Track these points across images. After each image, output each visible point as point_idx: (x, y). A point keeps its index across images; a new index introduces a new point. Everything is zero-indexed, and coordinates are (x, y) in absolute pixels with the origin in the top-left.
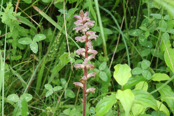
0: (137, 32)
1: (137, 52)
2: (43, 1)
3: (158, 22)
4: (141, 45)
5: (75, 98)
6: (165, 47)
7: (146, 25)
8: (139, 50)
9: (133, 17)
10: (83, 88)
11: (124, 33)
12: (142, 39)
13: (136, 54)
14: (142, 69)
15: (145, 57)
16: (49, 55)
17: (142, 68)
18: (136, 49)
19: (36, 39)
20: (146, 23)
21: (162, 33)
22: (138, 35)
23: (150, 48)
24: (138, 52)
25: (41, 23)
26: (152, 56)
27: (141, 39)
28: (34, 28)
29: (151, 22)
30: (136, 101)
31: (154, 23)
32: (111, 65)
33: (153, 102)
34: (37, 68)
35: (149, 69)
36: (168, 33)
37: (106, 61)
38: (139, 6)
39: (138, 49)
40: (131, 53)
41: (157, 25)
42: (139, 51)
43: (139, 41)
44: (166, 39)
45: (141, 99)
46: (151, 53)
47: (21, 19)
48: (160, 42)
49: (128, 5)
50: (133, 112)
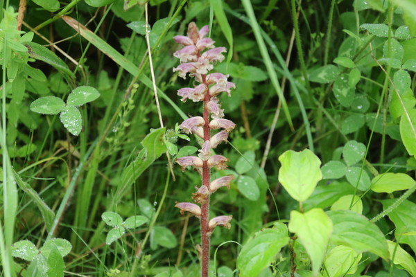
0: (328, 72)
1: (331, 125)
2: (87, 2)
3: (380, 45)
4: (339, 104)
5: (176, 249)
6: (402, 107)
7: (351, 52)
8: (335, 118)
9: (318, 34)
10: (200, 217)
11: (295, 77)
12: (341, 89)
13: (327, 130)
14: (346, 165)
15: (351, 136)
16: (109, 140)
17: (347, 162)
18: (329, 116)
19: (76, 99)
20: (350, 50)
21: (393, 71)
22: (332, 81)
23: (365, 111)
24: (334, 123)
25: (83, 59)
26: (369, 132)
27: (339, 90)
28: (68, 70)
29: (362, 47)
30: (336, 238)
31: (371, 47)
32: (265, 159)
33: (377, 240)
34: (77, 174)
35: (363, 164)
36: (406, 70)
37: (253, 150)
38: (329, 6)
39: (333, 116)
40: (315, 126)
41: (380, 53)
42: (336, 122)
43: (335, 94)
44: (403, 85)
45: (348, 233)
46: (366, 123)
47: (35, 50)
48: (388, 93)
49: (302, 4)
50: (329, 269)
